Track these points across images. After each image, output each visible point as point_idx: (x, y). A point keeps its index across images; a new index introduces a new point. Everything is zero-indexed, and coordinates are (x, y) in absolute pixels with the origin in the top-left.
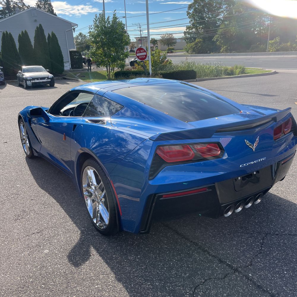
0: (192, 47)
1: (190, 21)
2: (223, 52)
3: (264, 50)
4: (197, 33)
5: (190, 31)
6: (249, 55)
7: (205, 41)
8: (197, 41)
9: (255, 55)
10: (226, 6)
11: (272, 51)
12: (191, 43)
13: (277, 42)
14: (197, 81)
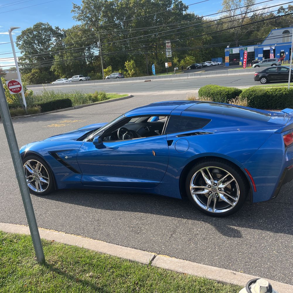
0: (29, 77)
1: (21, 52)
3: (101, 78)
4: (31, 64)
5: (23, 62)
6: (93, 83)
7: (41, 71)
8: (33, 71)
9: (97, 82)
10: (55, 38)
12: (27, 74)
13: (110, 71)
14: (75, 108)
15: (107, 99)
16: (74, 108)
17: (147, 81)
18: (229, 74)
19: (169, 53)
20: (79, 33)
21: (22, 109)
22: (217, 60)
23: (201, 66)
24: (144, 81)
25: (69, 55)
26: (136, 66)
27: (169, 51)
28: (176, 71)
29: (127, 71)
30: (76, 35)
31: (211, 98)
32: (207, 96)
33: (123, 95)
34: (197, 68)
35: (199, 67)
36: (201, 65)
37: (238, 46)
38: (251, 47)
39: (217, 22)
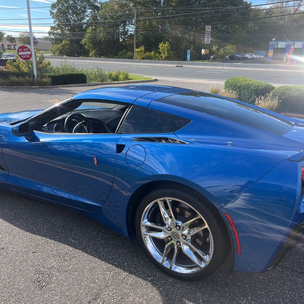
0: (59, 48)
1: (54, 22)
2: (92, 56)
3: (131, 57)
4: (63, 34)
5: (55, 32)
6: (121, 62)
7: (72, 44)
8: (63, 42)
9: (126, 61)
10: (91, 10)
11: (139, 59)
12: (57, 44)
13: (143, 51)
14: (89, 86)
15: (129, 80)
16: (87, 84)
17: (179, 66)
18: (269, 70)
19: (208, 39)
20: (116, 7)
21: (30, 79)
22: (259, 53)
23: (241, 58)
24: (176, 65)
25: (102, 29)
26: (171, 50)
27: (208, 36)
28: (212, 59)
29: (160, 53)
30: (112, 10)
31: (237, 92)
32: (233, 88)
33: (147, 78)
34: (236, 59)
35: (238, 58)
36: (241, 56)
37: (285, 41)
38: (299, 43)
39: (266, 11)
